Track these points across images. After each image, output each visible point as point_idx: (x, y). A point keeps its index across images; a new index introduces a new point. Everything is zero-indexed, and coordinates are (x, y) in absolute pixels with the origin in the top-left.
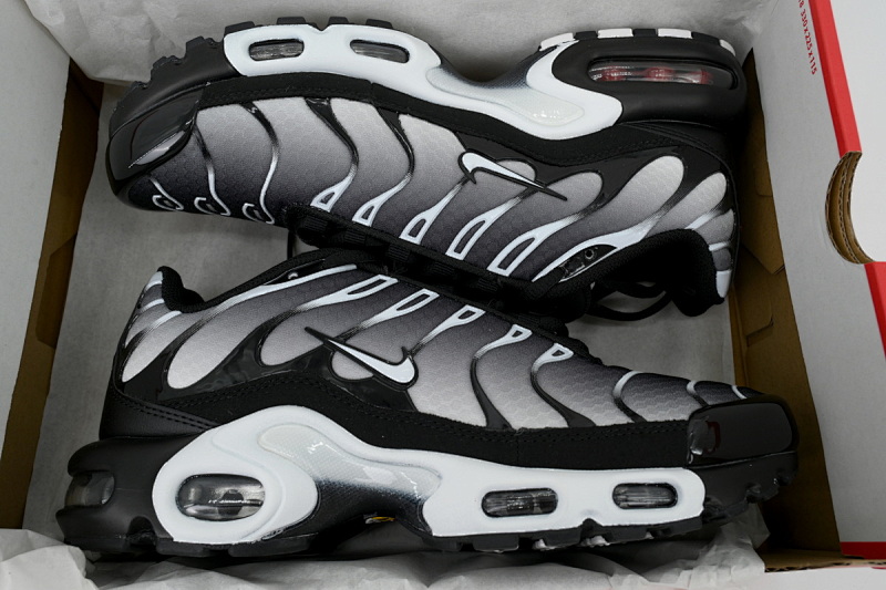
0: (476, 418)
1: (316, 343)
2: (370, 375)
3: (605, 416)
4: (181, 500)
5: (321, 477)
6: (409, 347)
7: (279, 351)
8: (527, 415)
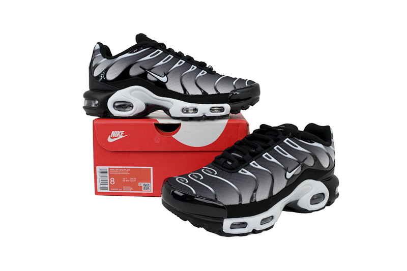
0: (182, 92)
1: (143, 71)
2: (156, 79)
3: (211, 91)
4: (114, 106)
5: (146, 102)
6: (166, 73)
7: (134, 72)
8: (193, 91)
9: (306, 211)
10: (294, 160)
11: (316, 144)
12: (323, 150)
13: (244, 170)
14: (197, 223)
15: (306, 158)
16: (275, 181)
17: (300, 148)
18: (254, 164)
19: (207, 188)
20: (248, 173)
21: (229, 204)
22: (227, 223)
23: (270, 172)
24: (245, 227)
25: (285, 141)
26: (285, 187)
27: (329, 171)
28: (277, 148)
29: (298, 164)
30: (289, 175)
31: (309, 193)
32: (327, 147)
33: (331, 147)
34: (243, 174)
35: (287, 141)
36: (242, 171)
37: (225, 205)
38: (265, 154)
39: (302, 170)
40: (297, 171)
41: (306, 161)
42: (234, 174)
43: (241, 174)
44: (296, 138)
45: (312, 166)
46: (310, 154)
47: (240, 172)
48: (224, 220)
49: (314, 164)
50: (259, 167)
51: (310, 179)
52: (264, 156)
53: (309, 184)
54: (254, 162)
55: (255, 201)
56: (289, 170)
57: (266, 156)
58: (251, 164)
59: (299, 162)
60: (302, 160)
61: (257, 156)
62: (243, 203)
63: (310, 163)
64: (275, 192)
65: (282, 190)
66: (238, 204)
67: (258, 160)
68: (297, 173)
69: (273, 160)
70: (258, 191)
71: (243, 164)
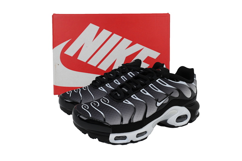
9: (173, 127)
10: (163, 94)
11: (180, 82)
12: (186, 86)
13: (127, 100)
14: (92, 136)
15: (173, 92)
16: (148, 108)
17: (168, 85)
18: (134, 96)
19: (100, 113)
20: (130, 103)
21: (113, 124)
22: (112, 137)
23: (144, 102)
24: (125, 139)
25: (157, 81)
26: (156, 112)
27: (191, 100)
28: (151, 86)
29: (166, 96)
30: (159, 104)
31: (175, 115)
32: (190, 84)
33: (193, 83)
34: (126, 104)
35: (159, 81)
36: (126, 101)
37: (111, 125)
38: (142, 90)
39: (169, 100)
40: (166, 101)
41: (172, 94)
42: (120, 103)
43: (124, 103)
44: (166, 78)
45: (177, 97)
46: (176, 89)
47: (124, 102)
48: (110, 135)
49: (179, 96)
50: (137, 99)
51: (176, 106)
52: (141, 91)
53: (175, 109)
54: (134, 95)
55: (133, 122)
56: (159, 100)
57: (143, 91)
58: (132, 96)
59: (167, 95)
60: (169, 94)
61: (137, 91)
62: (124, 123)
63: (176, 95)
64: (148, 116)
65: (153, 114)
66: (119, 124)
67: (137, 94)
68: (165, 102)
69: (148, 94)
70: (136, 115)
71: (127, 96)
